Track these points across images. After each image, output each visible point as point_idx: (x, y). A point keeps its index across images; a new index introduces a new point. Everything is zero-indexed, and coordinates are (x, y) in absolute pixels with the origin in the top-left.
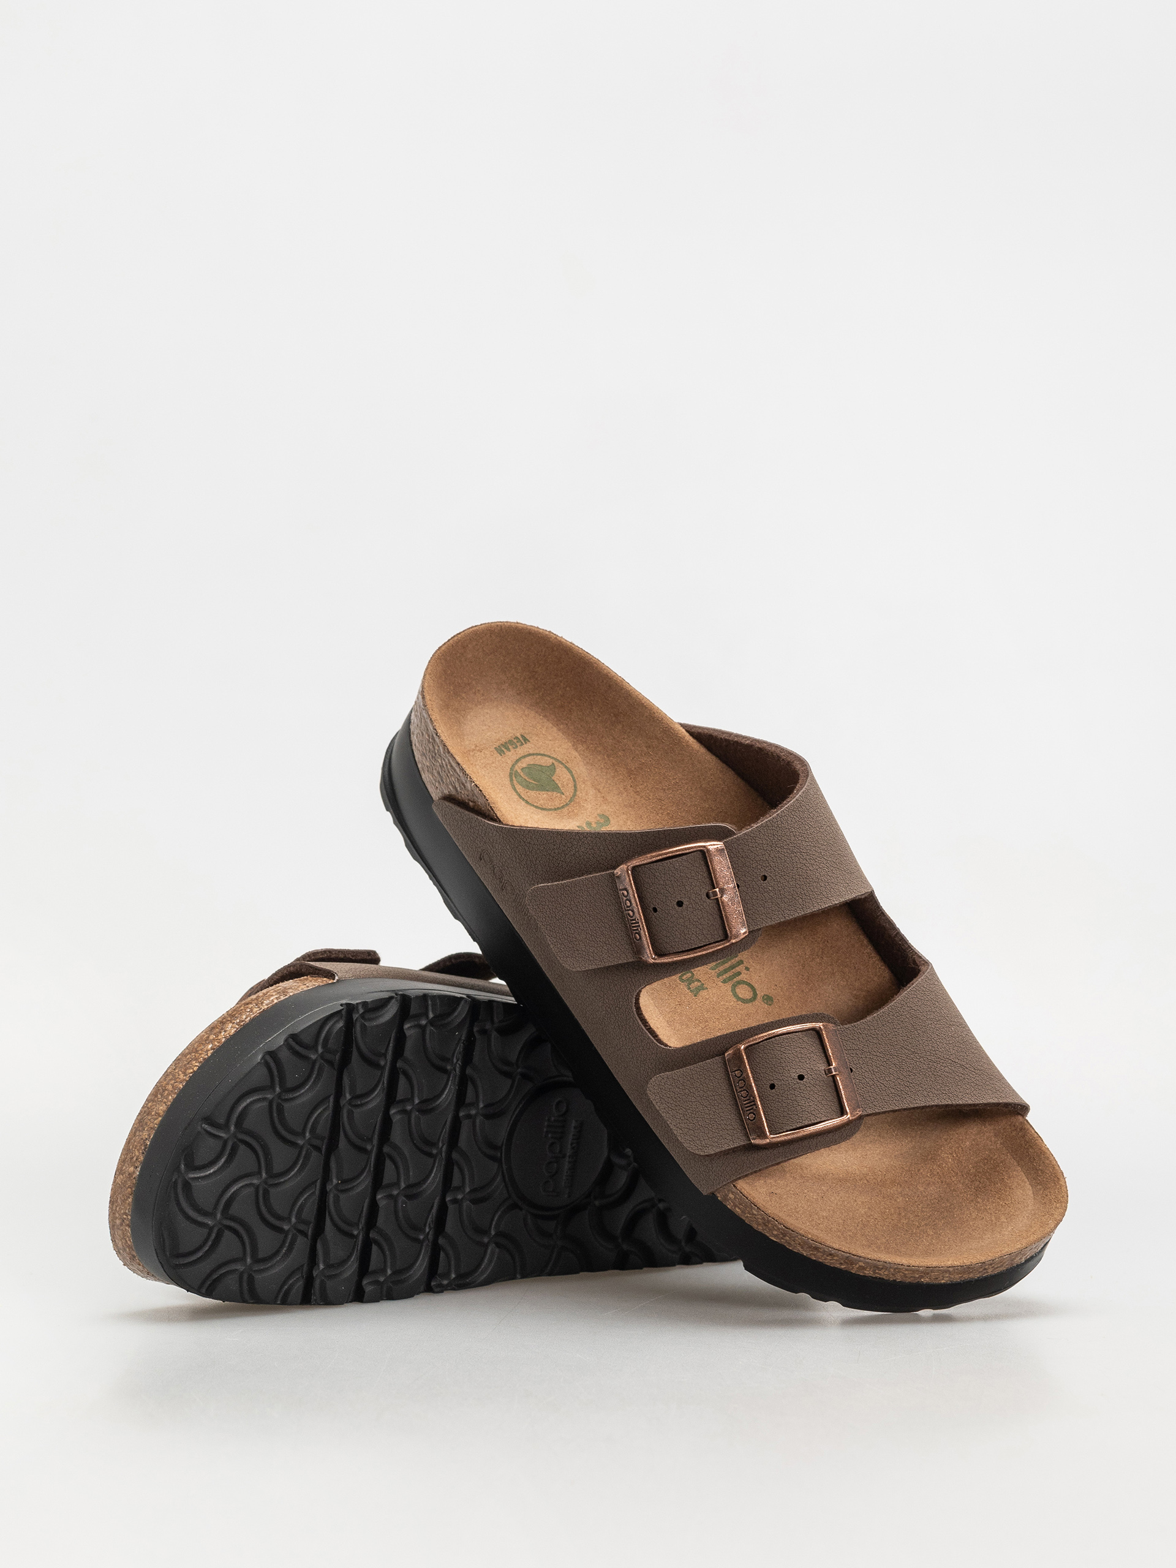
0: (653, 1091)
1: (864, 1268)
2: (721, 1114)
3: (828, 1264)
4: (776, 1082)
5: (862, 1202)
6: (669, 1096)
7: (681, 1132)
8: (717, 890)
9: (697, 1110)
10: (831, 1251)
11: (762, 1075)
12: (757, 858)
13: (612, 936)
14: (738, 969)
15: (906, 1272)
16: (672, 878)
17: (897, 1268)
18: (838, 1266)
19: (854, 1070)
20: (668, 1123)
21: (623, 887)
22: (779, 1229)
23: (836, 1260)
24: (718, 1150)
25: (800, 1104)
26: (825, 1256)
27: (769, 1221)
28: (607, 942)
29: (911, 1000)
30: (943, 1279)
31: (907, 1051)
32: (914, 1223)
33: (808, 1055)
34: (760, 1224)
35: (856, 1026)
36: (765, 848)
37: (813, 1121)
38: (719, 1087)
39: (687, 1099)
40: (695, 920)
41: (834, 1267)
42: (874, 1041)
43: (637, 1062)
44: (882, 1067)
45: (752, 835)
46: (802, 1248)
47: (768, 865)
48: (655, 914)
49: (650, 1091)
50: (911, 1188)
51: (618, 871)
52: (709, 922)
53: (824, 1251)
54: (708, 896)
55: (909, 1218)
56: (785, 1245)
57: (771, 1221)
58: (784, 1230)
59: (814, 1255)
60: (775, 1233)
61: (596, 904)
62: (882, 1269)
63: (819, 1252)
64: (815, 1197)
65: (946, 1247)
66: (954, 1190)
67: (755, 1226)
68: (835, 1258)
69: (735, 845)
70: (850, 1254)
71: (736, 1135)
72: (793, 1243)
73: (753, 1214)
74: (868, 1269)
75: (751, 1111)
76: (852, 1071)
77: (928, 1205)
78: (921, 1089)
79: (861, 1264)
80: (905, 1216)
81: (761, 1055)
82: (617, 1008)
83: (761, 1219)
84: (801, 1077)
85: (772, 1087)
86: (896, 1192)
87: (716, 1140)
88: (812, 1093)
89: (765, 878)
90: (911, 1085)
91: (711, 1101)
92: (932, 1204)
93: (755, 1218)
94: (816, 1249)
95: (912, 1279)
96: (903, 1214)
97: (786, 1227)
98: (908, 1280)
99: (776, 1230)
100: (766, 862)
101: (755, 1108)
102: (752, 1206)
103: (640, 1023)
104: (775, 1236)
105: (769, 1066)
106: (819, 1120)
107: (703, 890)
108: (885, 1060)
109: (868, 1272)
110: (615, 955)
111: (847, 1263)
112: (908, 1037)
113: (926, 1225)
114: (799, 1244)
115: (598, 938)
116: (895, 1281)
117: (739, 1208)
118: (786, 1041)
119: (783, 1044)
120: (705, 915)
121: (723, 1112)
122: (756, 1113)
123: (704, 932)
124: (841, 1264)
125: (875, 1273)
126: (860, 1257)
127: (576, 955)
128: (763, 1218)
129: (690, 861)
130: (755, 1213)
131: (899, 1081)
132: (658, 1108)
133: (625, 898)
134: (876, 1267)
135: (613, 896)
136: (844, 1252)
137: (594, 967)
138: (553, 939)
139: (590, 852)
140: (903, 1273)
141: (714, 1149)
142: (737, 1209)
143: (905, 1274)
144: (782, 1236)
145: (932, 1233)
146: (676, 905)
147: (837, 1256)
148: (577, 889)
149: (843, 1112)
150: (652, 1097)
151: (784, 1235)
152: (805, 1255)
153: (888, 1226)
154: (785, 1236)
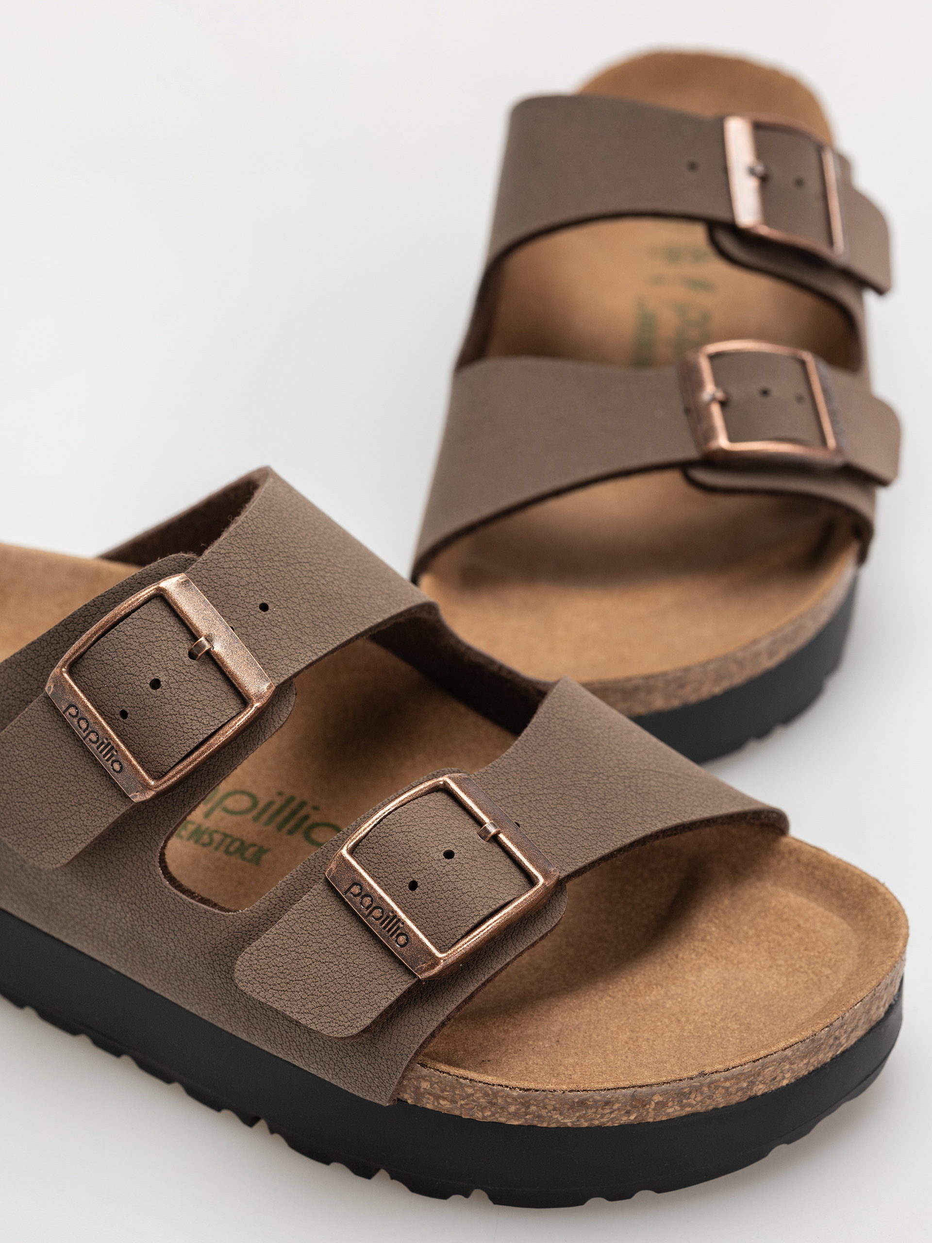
0: (245, 979)
1: (661, 1105)
2: (357, 961)
3: (610, 1124)
4: (415, 877)
5: (619, 1027)
6: (270, 974)
7: (311, 1016)
8: (202, 639)
9: (321, 973)
10: (604, 1097)
11: (391, 877)
12: (243, 583)
13: (83, 789)
14: (303, 813)
15: (728, 1084)
16: (129, 652)
17: (712, 1083)
18: (624, 1120)
19: (520, 823)
20: (287, 1013)
21: (67, 705)
22: (515, 1099)
23: (619, 1109)
24: (375, 1014)
25: (464, 891)
26: (600, 1110)
27: (495, 1094)
28: (82, 802)
29: (559, 709)
30: (784, 1078)
31: (584, 775)
32: (705, 1024)
33: (446, 823)
34: (485, 1107)
35: (497, 765)
36: (248, 566)
37: (494, 907)
38: (337, 925)
39: (300, 967)
40: (187, 698)
41: (621, 1126)
42: (532, 777)
43: (205, 959)
44: (559, 807)
45: (222, 551)
46: (561, 1114)
47: (261, 588)
48: (126, 721)
49: (241, 981)
50: (678, 983)
51: (50, 688)
52: (209, 694)
53: (595, 1101)
54: (192, 655)
55: (694, 1021)
56: (535, 1123)
57: (498, 1092)
58: (523, 1097)
59: (583, 1116)
60: (512, 1109)
61: (43, 754)
62: (690, 1093)
63: (588, 1107)
64: (547, 1045)
65: (766, 1035)
66: (739, 963)
67: (479, 1116)
68: (616, 1106)
69: (203, 571)
70: (633, 1087)
71: (391, 980)
72: (544, 1112)
73: (469, 1096)
74: (670, 1104)
75: (399, 932)
76: (518, 825)
77: (712, 995)
78: (628, 816)
79: (657, 1098)
80: (688, 1020)
81: (377, 851)
82: (143, 897)
83: (483, 1097)
84: (449, 855)
85: (413, 886)
86: (659, 997)
87: (366, 1001)
88: (474, 870)
89: (264, 607)
90: (613, 816)
91: (334, 952)
92: (718, 992)
93: (473, 1101)
94: (583, 1103)
95: (739, 1094)
96: (683, 1019)
97: (524, 1089)
98: (736, 1099)
99: (512, 1104)
100: (258, 584)
101: (401, 925)
102: (461, 1084)
103: (184, 897)
104: (516, 1115)
105: (396, 861)
106: (502, 902)
107: (181, 651)
108: (559, 795)
109: (673, 1111)
110: (100, 813)
111: (635, 1107)
112: (577, 757)
113: (723, 1020)
114: (555, 1109)
115: (67, 802)
116: (715, 1109)
117: (445, 1098)
118: (404, 815)
119: (402, 821)
120: (199, 687)
121: (358, 958)
122: (406, 933)
123: (209, 712)
124: (628, 1113)
125: (683, 1107)
126: (651, 1085)
127: (51, 843)
128: (486, 1094)
129: (144, 617)
130: (470, 1091)
131: (593, 815)
132: (263, 1000)
133: (75, 720)
134: (681, 1095)
135: (59, 730)
136: (624, 1088)
137: (82, 846)
138: (12, 837)
139: (7, 696)
140: (723, 1087)
141: (369, 1015)
142: (442, 1102)
143: (727, 1089)
144: (523, 1110)
145: (736, 1027)
146: (151, 690)
147: (617, 1100)
148: (8, 749)
149: (531, 881)
150: (248, 990)
151: (526, 1104)
152: (569, 1125)
153: (671, 1041)
154: (528, 1107)
